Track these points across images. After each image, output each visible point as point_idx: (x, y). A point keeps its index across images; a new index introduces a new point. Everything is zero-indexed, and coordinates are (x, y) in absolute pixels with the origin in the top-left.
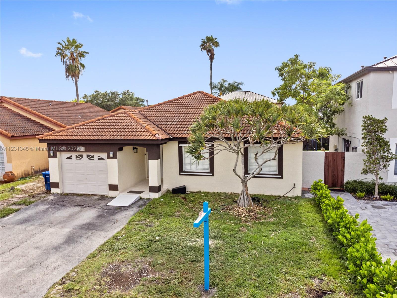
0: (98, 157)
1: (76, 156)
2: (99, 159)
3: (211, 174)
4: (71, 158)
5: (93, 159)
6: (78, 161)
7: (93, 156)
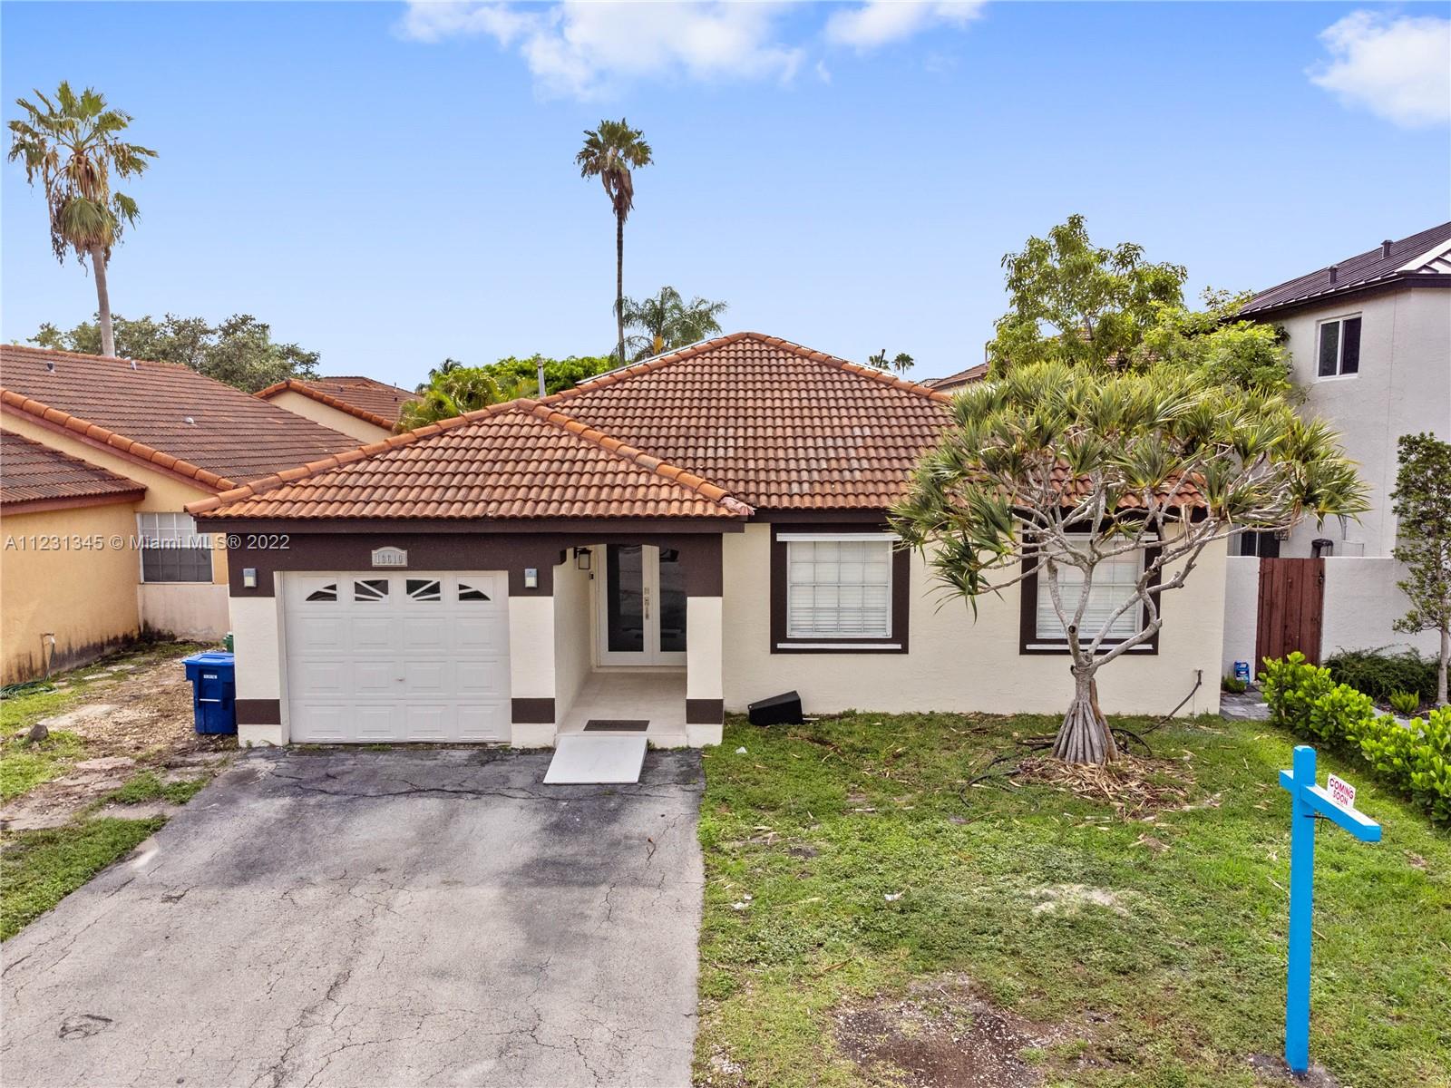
0: (462, 587)
1: (358, 588)
2: (463, 597)
3: (899, 647)
4: (333, 597)
5: (438, 599)
6: (368, 607)
7: (438, 583)
